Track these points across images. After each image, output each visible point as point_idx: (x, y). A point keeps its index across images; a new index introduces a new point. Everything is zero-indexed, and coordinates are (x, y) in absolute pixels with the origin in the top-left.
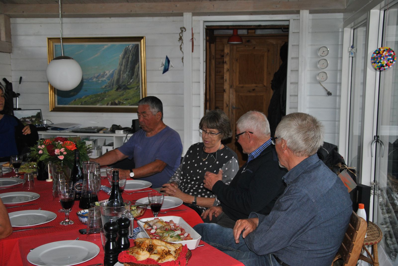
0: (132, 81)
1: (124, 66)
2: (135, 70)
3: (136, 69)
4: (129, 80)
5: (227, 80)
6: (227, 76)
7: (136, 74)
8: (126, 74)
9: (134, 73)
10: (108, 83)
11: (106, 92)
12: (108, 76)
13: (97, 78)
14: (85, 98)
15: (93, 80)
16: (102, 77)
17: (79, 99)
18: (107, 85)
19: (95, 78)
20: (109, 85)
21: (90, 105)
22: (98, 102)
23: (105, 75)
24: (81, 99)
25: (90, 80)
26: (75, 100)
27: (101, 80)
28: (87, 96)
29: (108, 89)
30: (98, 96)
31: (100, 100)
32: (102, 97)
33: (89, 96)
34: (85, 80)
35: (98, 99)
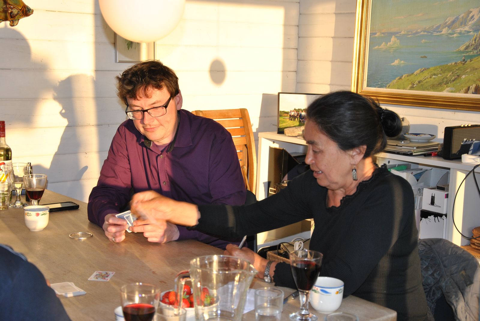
10: (474, 38)
11: (466, 61)
12: (475, 20)
13: (449, 27)
14: (421, 74)
15: (442, 31)
16: (461, 24)
17: (407, 76)
18: (471, 44)
19: (447, 28)
20: (475, 42)
21: (428, 91)
22: (447, 83)
23: (469, 18)
24: (412, 76)
25: (435, 32)
26: (401, 78)
27: (459, 32)
28: (425, 69)
29: (472, 53)
30: (450, 69)
31: (452, 80)
32: (456, 73)
33: (428, 68)
34: (424, 31)
35: (446, 78)
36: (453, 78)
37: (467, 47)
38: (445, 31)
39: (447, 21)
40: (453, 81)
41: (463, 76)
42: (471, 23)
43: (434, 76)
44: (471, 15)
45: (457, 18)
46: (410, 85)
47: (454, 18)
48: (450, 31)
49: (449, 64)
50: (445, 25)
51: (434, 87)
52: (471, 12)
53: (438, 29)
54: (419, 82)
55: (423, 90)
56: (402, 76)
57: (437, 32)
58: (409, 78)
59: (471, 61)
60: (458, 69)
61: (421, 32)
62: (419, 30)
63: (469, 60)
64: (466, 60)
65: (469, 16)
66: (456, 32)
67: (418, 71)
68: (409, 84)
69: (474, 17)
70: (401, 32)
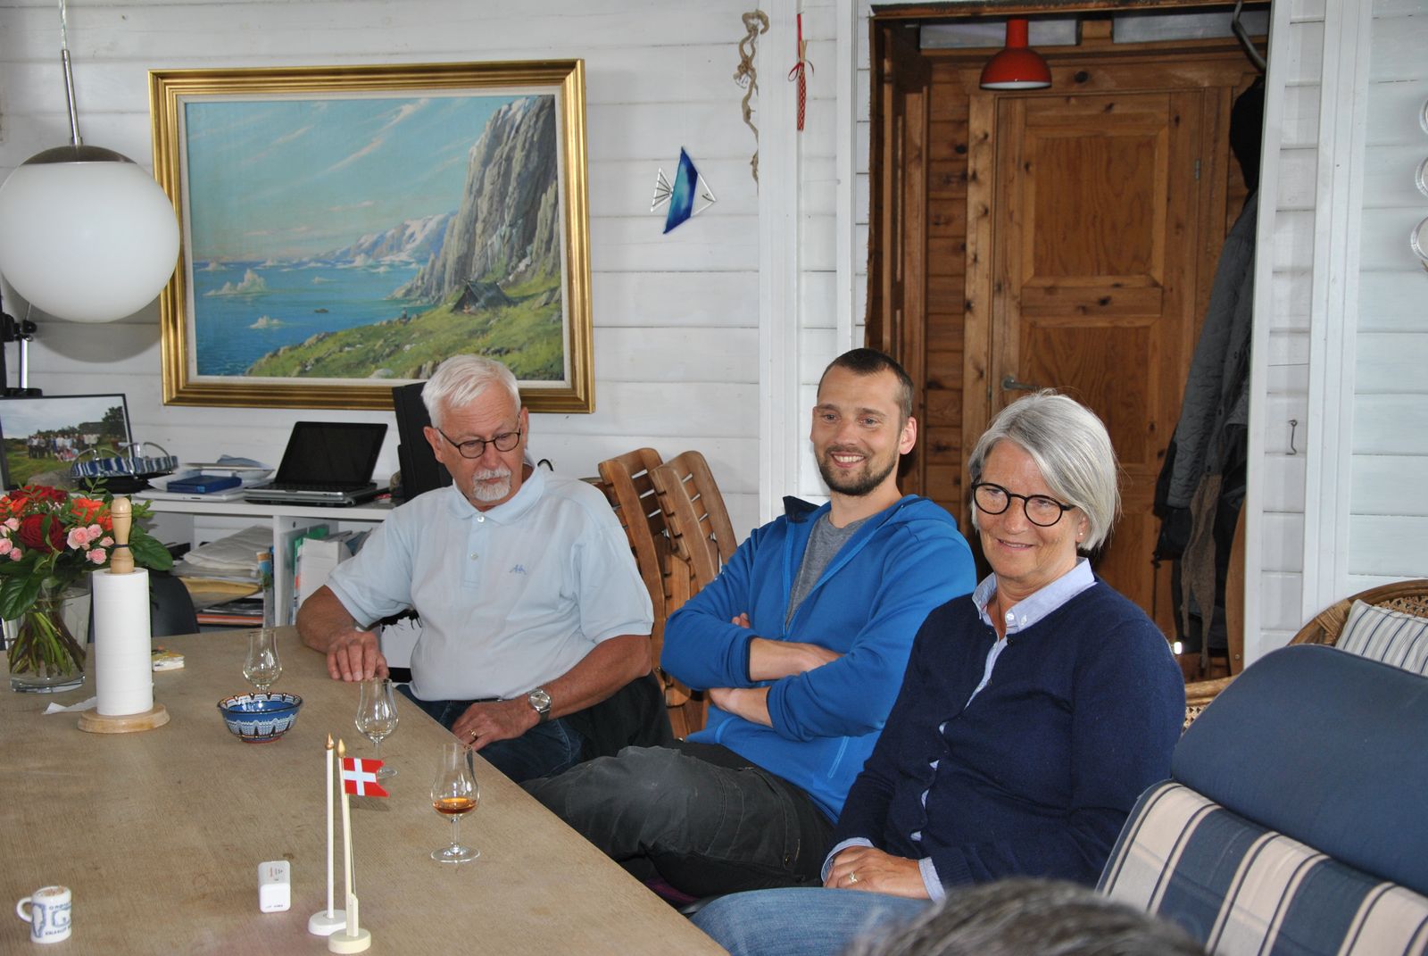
0: (527, 266)
1: (491, 198)
2: (540, 214)
3: (543, 213)
4: (513, 264)
5: (979, 258)
6: (979, 240)
7: (546, 235)
8: (498, 232)
9: (536, 228)
10: (420, 274)
11: (410, 319)
12: (418, 242)
13: (369, 252)
14: (320, 344)
15: (353, 262)
16: (392, 248)
17: (290, 350)
18: (414, 286)
19: (363, 255)
20: (423, 283)
21: (339, 377)
22: (375, 361)
23: (405, 238)
24: (300, 349)
25: (338, 262)
26: (275, 354)
27: (388, 263)
28: (327, 335)
29: (419, 302)
30: (377, 333)
31: (384, 354)
32: (393, 341)
33: (334, 334)
34: (317, 261)
35: (374, 351)
36: (387, 350)
37: (409, 292)
38: (360, 261)
39: (362, 241)
40: (388, 356)
41: (408, 347)
42: (410, 246)
43: (347, 349)
44: (408, 233)
45: (382, 237)
46: (298, 368)
47: (375, 237)
48: (371, 262)
49: (375, 325)
50: (359, 250)
51: (349, 370)
52: (408, 226)
53: (346, 256)
54: (318, 361)
55: (328, 376)
56: (279, 350)
57: (345, 263)
58: (295, 353)
59: (419, 317)
60: (396, 334)
61: (310, 262)
62: (305, 259)
63: (415, 316)
64: (408, 316)
65: (404, 234)
66: (382, 263)
67: (312, 340)
68: (295, 366)
69: (416, 236)
70: (264, 262)
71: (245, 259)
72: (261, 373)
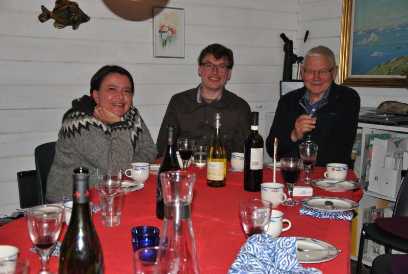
14: (397, 61)
17: (385, 64)
24: (389, 64)
33: (403, 57)
56: (381, 65)
61: (396, 27)
68: (386, 71)
70: (379, 29)
71: (372, 28)
72: (373, 74)
